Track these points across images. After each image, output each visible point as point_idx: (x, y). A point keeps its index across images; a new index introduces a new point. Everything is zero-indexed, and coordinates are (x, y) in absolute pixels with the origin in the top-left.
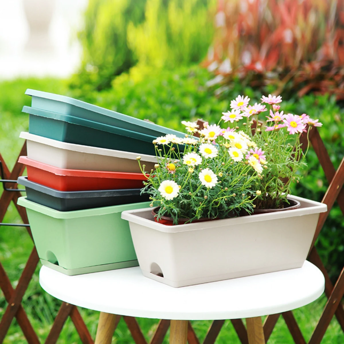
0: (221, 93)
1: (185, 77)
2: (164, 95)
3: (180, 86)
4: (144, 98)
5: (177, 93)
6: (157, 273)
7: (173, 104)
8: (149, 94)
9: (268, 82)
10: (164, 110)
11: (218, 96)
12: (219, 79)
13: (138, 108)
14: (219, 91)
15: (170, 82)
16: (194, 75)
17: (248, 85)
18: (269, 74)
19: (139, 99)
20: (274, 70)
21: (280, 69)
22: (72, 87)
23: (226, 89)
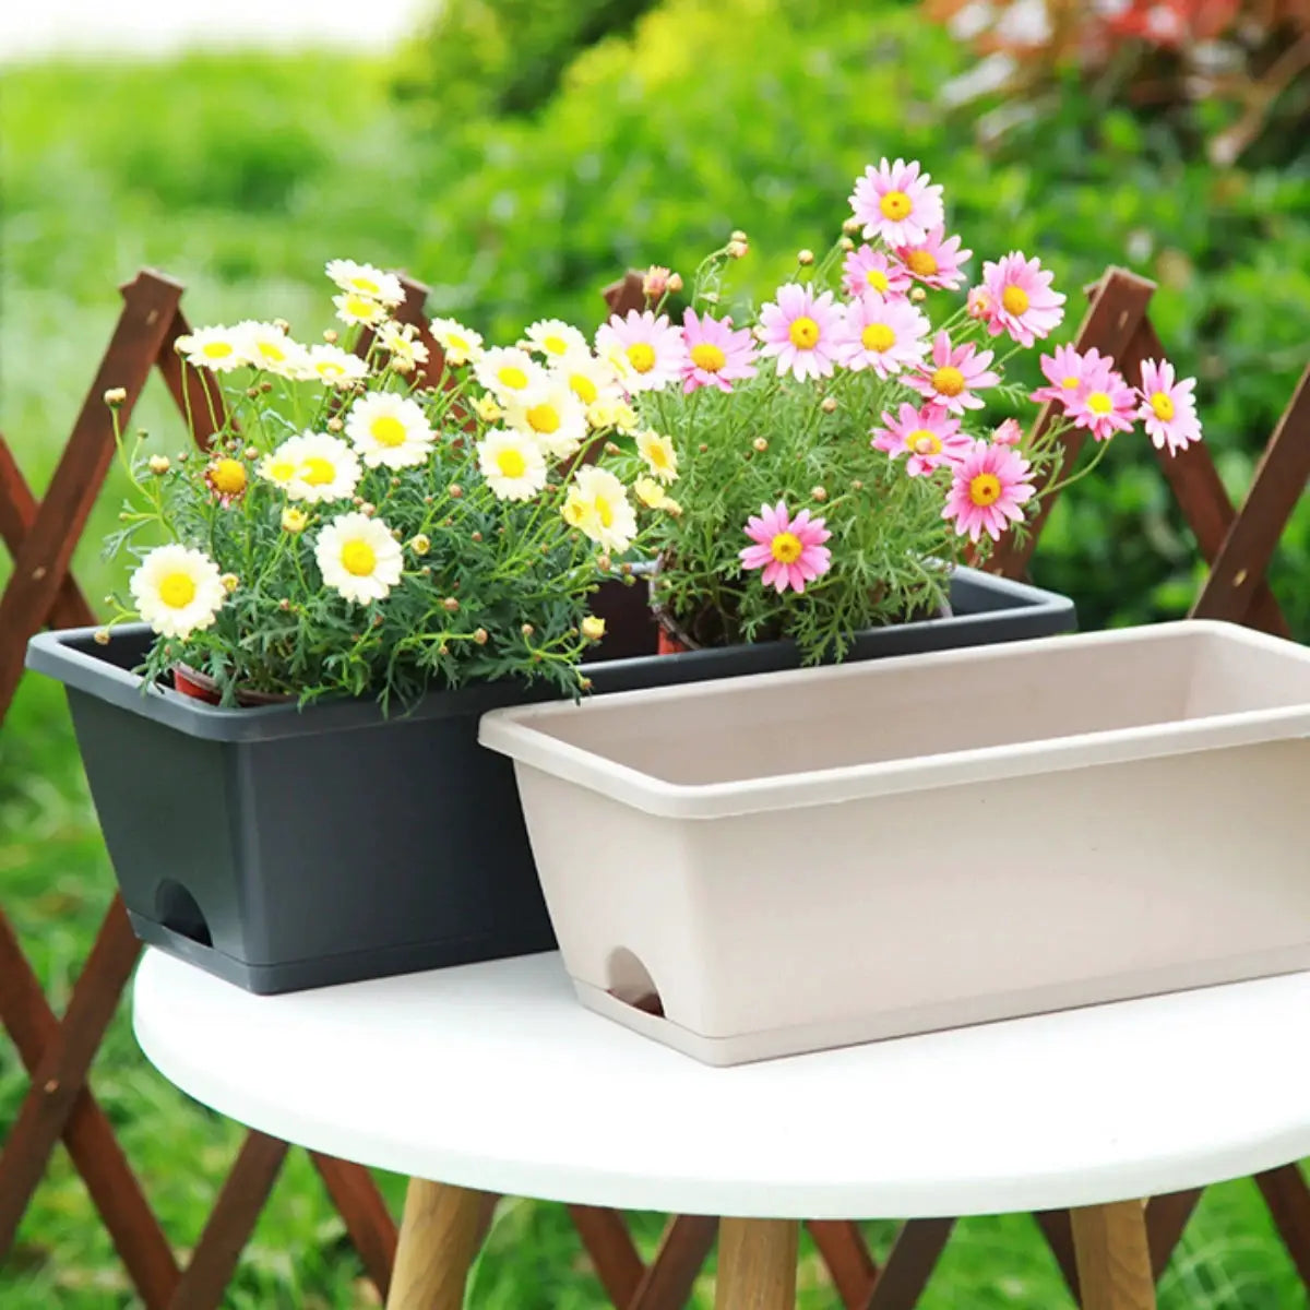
0: (1005, 134)
1: (856, 62)
2: (764, 141)
3: (833, 102)
4: (680, 151)
5: (819, 133)
6: (637, 997)
7: (800, 176)
8: (703, 132)
9: (1201, 88)
10: (760, 205)
11: (988, 145)
12: (994, 74)
13: (654, 193)
14: (993, 126)
15: (793, 85)
16: (894, 52)
17: (1118, 101)
18: (1208, 55)
19: (659, 158)
20: (1229, 37)
21: (1255, 32)
22: (403, 92)
23: (1025, 116)
